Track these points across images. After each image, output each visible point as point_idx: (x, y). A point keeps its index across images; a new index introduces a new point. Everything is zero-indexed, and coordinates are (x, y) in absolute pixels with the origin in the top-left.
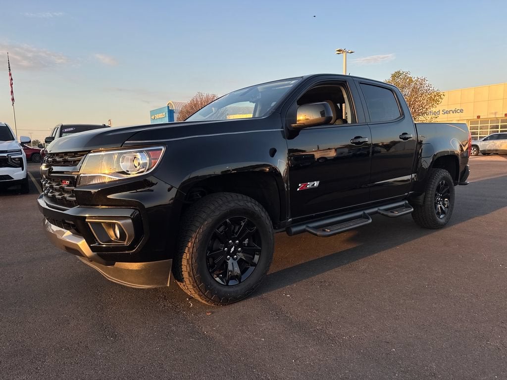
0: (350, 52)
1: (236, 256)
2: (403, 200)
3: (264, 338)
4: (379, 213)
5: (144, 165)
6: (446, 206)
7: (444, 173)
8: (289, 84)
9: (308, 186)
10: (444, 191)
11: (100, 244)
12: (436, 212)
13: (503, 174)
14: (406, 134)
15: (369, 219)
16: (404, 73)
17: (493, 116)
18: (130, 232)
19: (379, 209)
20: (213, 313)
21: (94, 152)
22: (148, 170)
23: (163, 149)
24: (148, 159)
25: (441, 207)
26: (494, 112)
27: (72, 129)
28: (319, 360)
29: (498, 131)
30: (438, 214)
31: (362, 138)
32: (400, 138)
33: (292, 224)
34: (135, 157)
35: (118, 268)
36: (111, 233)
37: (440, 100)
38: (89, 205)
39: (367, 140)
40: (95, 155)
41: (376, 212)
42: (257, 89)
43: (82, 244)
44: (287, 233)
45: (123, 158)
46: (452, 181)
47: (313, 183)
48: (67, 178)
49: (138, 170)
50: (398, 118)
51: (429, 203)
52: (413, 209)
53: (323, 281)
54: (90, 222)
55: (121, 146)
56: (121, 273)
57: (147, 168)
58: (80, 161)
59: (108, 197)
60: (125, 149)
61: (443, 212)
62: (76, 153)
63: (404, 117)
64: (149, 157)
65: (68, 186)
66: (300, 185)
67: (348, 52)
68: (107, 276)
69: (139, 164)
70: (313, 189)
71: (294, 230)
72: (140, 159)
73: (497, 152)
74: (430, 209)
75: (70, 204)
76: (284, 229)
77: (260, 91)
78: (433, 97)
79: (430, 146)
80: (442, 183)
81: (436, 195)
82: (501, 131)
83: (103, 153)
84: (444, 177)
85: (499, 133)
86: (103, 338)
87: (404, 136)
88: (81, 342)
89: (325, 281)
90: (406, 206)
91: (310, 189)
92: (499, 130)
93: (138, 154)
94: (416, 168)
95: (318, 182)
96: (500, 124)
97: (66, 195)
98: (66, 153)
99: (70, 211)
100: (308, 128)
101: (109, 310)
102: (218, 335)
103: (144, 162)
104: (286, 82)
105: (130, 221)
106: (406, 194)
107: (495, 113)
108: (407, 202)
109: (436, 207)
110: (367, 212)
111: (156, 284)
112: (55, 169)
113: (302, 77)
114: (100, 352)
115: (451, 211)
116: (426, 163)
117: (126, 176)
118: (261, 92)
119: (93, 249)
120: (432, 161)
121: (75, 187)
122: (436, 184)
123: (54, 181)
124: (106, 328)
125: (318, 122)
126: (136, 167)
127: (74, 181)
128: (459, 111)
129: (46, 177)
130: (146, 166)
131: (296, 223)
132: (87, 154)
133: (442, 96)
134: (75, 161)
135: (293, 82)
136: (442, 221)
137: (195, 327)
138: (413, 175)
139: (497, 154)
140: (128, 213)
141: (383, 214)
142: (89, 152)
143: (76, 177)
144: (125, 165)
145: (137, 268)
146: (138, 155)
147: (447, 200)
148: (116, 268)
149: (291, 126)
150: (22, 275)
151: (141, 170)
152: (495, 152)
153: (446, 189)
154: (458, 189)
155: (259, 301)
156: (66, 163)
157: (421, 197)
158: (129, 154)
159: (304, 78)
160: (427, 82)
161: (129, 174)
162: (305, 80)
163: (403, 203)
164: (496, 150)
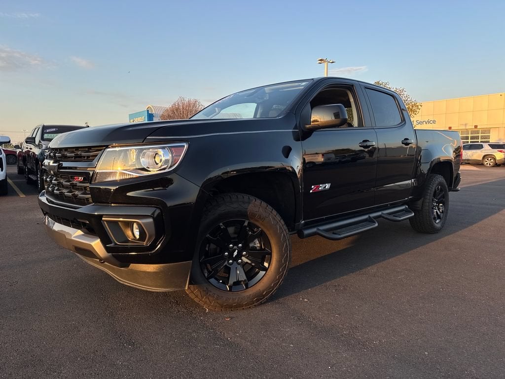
0: (331, 61)
1: (240, 261)
2: (402, 205)
3: (293, 344)
4: (383, 217)
5: (167, 161)
6: (441, 211)
7: (440, 179)
8: (299, 86)
9: (320, 188)
10: (439, 197)
11: (116, 244)
12: (433, 217)
13: (479, 182)
14: (407, 139)
15: (374, 222)
16: (384, 84)
17: (464, 128)
18: (150, 231)
19: (382, 213)
20: (232, 318)
21: (113, 147)
22: (171, 167)
23: (186, 146)
24: (170, 155)
25: (436, 212)
26: (464, 123)
27: (54, 130)
28: (355, 366)
29: (468, 142)
30: (435, 218)
31: (368, 141)
32: (403, 143)
33: (304, 226)
34: (156, 154)
35: (133, 270)
36: (129, 233)
37: (418, 110)
38: (105, 203)
39: (374, 143)
40: (113, 151)
41: (380, 216)
42: (264, 90)
43: (96, 245)
44: (299, 236)
45: (144, 154)
46: (447, 186)
47: (324, 185)
48: (80, 174)
49: (160, 167)
50: (399, 124)
51: (427, 208)
52: (413, 214)
53: (337, 284)
54: (106, 221)
55: (143, 142)
56: (136, 275)
57: (169, 166)
58: (96, 156)
59: (128, 194)
60: (146, 145)
61: (439, 217)
62: (90, 148)
63: (405, 123)
64: (172, 154)
65: (81, 182)
66: (313, 187)
67: (329, 62)
68: (118, 279)
69: (161, 160)
70: (324, 191)
71: (306, 232)
72: (162, 156)
73: (469, 162)
74: (427, 214)
75: (83, 202)
76: (296, 232)
77: (267, 92)
78: (411, 107)
79: (429, 153)
80: (438, 189)
81: (433, 200)
82: (471, 142)
83: (117, 149)
84: (440, 182)
85: (469, 143)
86: (120, 345)
87: (406, 142)
88: (97, 351)
89: (339, 285)
90: (406, 211)
91: (322, 191)
92: (469, 140)
93: (160, 150)
94: (416, 173)
95: (330, 185)
96: (470, 135)
97: (76, 193)
98: (77, 148)
99: (83, 209)
100: (322, 130)
101: (119, 316)
102: (243, 341)
103: (166, 158)
104: (296, 84)
105: (151, 220)
106: (406, 199)
107: (466, 125)
108: (407, 207)
109: (433, 212)
110: (372, 215)
111: (174, 287)
112: (65, 164)
113: (312, 79)
114: (120, 361)
115: (446, 216)
116: (425, 168)
117: (146, 173)
118: (269, 93)
119: (108, 250)
120: (430, 168)
121: (90, 183)
122: (433, 190)
123: (61, 177)
124: (121, 336)
125: (331, 124)
126: (157, 164)
127: (88, 178)
128: (431, 122)
129: (54, 173)
130: (168, 162)
131: (308, 226)
132: (105, 149)
133: (420, 107)
134: (88, 157)
135: (304, 84)
136: (438, 226)
137: (217, 333)
138: (413, 180)
139: (469, 164)
140: (148, 211)
141: (386, 218)
142: (107, 147)
143: (91, 173)
144: (145, 162)
145: (154, 270)
146: (161, 152)
147: (442, 205)
148: (131, 269)
149: (305, 127)
150: (16, 280)
151: (163, 167)
152: (466, 162)
153: (441, 195)
154: (451, 194)
155: (277, 306)
156: (78, 158)
157: (420, 202)
158: (150, 150)
159: (315, 81)
160: (406, 93)
161: (150, 171)
162: (315, 83)
163: (403, 207)
164: (468, 160)
